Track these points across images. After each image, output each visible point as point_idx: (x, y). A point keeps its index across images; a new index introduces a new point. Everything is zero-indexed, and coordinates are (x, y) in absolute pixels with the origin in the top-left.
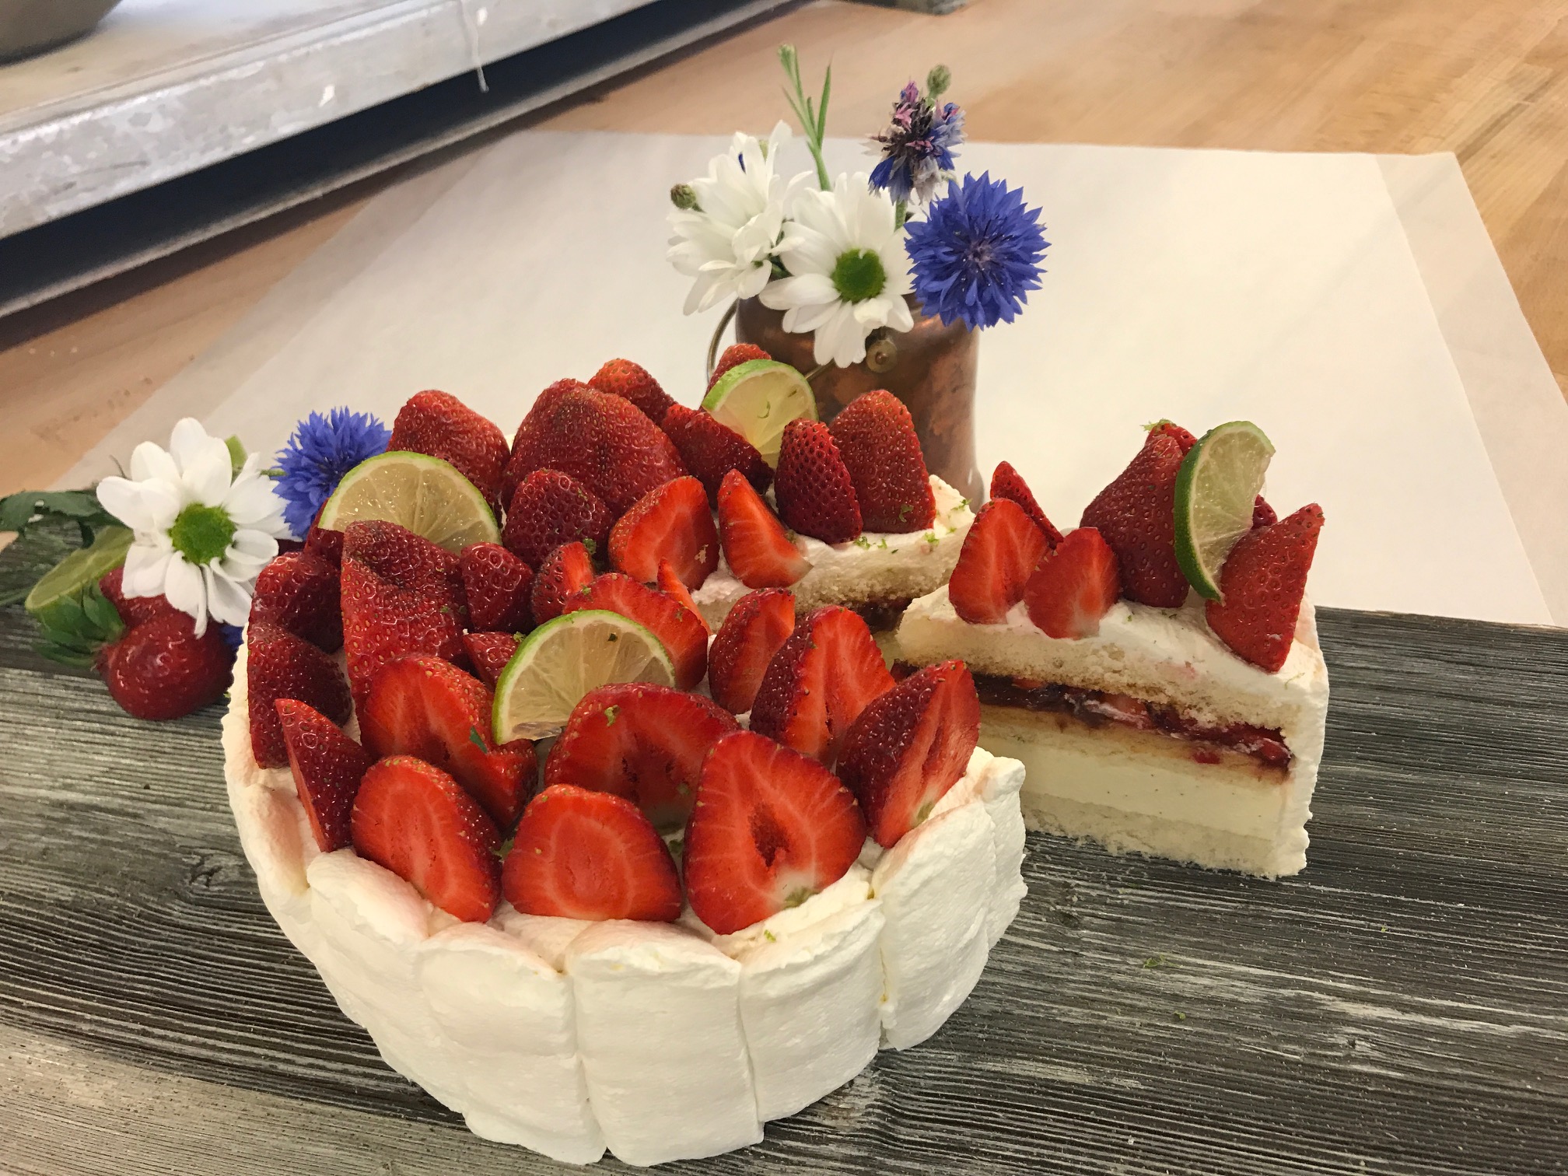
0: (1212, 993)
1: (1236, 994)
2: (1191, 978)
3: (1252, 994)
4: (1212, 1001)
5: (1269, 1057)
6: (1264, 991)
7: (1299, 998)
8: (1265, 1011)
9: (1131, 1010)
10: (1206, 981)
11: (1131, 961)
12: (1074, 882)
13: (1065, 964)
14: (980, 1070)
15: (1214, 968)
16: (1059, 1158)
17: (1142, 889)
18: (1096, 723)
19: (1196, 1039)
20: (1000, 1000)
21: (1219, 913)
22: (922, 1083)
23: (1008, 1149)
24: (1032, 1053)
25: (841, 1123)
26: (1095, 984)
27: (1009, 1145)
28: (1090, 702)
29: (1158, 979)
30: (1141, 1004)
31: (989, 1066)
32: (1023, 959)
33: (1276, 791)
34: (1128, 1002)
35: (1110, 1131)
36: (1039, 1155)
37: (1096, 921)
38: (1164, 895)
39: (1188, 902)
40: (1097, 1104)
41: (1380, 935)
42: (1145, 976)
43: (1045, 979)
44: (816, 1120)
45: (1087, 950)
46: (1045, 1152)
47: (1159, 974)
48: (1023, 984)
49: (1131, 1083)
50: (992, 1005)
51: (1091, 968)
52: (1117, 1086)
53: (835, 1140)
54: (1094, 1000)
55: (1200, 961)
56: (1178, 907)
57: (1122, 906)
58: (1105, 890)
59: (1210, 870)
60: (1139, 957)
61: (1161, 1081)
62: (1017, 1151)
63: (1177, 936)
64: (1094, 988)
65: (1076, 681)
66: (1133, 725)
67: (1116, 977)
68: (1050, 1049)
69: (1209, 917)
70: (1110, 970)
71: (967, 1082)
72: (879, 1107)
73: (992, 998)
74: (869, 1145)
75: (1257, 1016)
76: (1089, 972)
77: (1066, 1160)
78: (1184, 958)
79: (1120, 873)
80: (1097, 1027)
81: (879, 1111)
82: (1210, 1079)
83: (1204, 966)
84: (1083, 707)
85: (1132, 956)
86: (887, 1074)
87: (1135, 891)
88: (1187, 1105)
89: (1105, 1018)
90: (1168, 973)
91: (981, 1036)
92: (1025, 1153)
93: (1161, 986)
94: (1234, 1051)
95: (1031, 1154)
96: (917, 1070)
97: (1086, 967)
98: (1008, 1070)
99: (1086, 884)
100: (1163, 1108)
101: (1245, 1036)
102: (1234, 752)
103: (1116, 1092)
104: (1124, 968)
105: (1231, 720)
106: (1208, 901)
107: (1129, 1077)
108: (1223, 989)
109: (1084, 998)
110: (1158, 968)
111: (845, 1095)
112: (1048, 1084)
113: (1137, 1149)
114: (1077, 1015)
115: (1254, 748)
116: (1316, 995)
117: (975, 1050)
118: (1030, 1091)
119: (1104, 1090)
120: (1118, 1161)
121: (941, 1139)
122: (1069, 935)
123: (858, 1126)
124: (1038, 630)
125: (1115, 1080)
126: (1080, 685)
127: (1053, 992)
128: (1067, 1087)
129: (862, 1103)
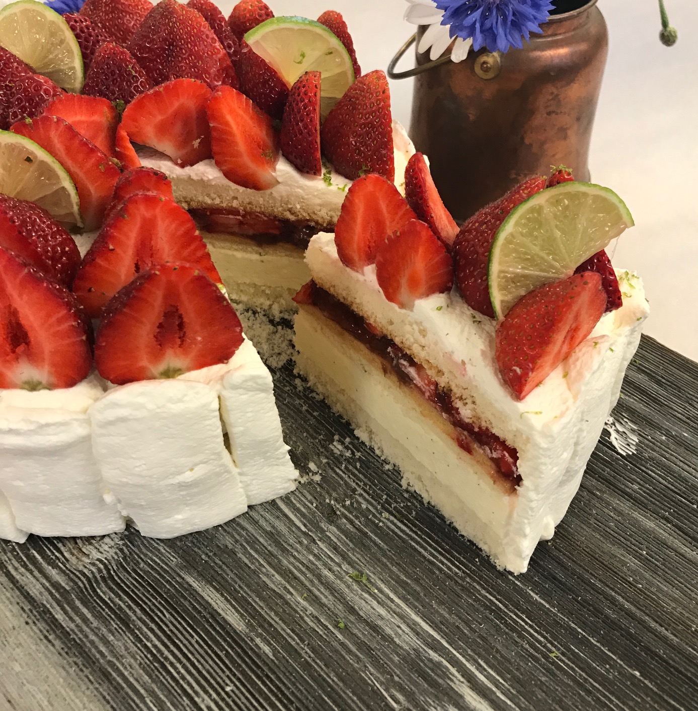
0: (380, 623)
1: (397, 634)
2: (374, 604)
3: (407, 640)
4: (375, 628)
5: (376, 693)
6: (417, 643)
7: (438, 665)
8: (405, 658)
9: (314, 600)
10: (382, 611)
11: (345, 566)
12: (360, 491)
13: (301, 543)
14: (183, 579)
15: (398, 606)
16: (175, 668)
17: (402, 522)
18: (404, 379)
19: (339, 648)
20: (237, 541)
21: (440, 570)
22: (142, 565)
23: (151, 642)
24: (223, 588)
25: (73, 560)
26: (308, 568)
27: (154, 639)
28: (402, 361)
29: (352, 590)
30: (324, 600)
31: (190, 580)
32: (277, 523)
33: (506, 499)
34: (317, 593)
35: (224, 672)
36: (166, 659)
37: (349, 526)
38: (414, 535)
39: (425, 549)
40: (232, 648)
41: (546, 657)
42: (345, 583)
43: (278, 544)
44: (62, 549)
45: (324, 542)
46: (171, 657)
47: (355, 587)
48: (261, 540)
49: (267, 649)
50: (228, 541)
51: (315, 555)
52: (256, 645)
53: (60, 568)
54: (296, 578)
55: (392, 595)
56: (416, 550)
57: (377, 525)
58: (376, 509)
59: (463, 536)
60: (353, 567)
61: (288, 661)
62: (155, 646)
63: (394, 569)
64: (304, 569)
65: (397, 341)
66: (423, 393)
67: (326, 572)
68: (239, 592)
69: (429, 568)
70: (325, 565)
71: (168, 581)
72: (104, 564)
73: (233, 536)
74: (76, 584)
75: (396, 659)
76: (311, 557)
77: (179, 673)
78: (383, 586)
79: (397, 502)
80: (281, 597)
81: (102, 566)
82: (321, 682)
83: (392, 601)
84: (398, 363)
85: (349, 564)
86: (127, 546)
87: (396, 521)
88: (288, 688)
89: (292, 594)
90: (363, 590)
91: (203, 557)
92: (159, 651)
93: (349, 596)
94: (357, 672)
95: (162, 654)
96: (146, 555)
97: (312, 552)
98: (200, 590)
99: (367, 497)
100: (271, 681)
101: (374, 667)
102: (482, 452)
103: (252, 649)
104: (336, 568)
105: (484, 424)
106: (440, 557)
107: (269, 644)
108: (390, 624)
109: (291, 572)
110: (358, 583)
111: (91, 544)
112: (214, 614)
113: (229, 696)
114: (275, 582)
115: (495, 455)
116: (453, 670)
117: (191, 563)
118: (199, 612)
119: (246, 643)
120: (210, 696)
121: (120, 608)
122: (322, 525)
123: (81, 568)
124: (381, 289)
125: (258, 641)
126: (400, 345)
127: (275, 557)
128: (224, 625)
129: (95, 555)
